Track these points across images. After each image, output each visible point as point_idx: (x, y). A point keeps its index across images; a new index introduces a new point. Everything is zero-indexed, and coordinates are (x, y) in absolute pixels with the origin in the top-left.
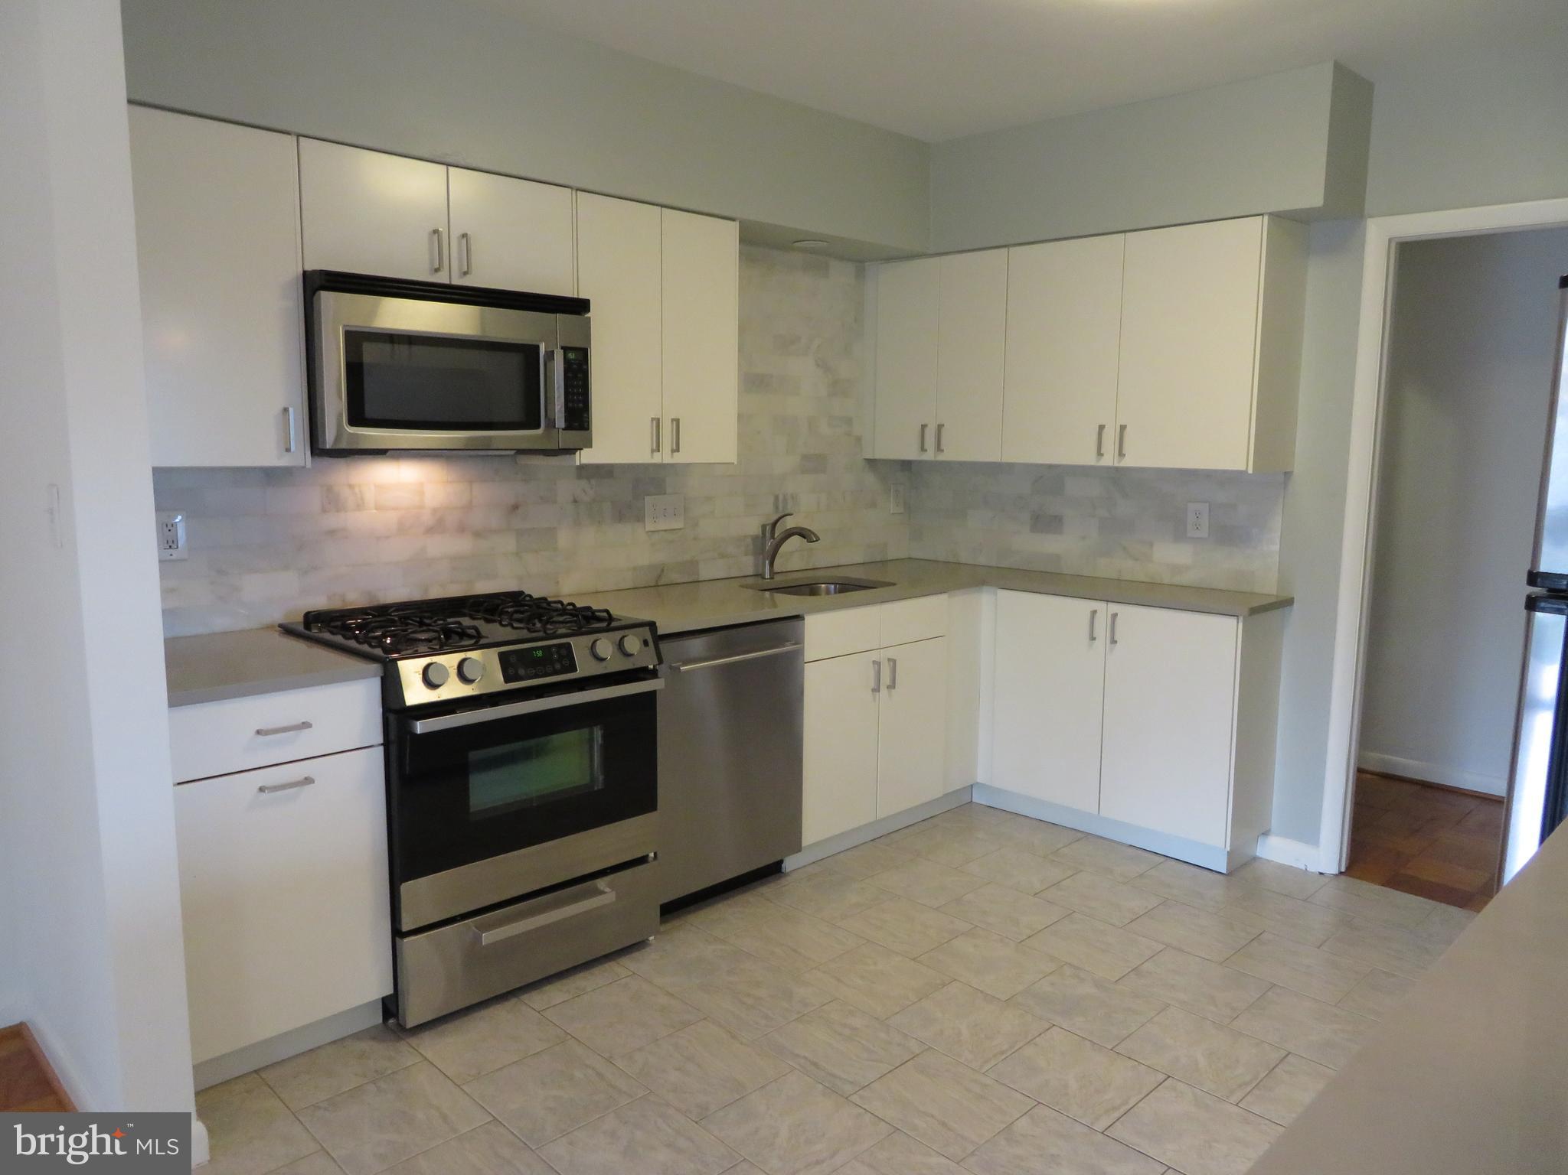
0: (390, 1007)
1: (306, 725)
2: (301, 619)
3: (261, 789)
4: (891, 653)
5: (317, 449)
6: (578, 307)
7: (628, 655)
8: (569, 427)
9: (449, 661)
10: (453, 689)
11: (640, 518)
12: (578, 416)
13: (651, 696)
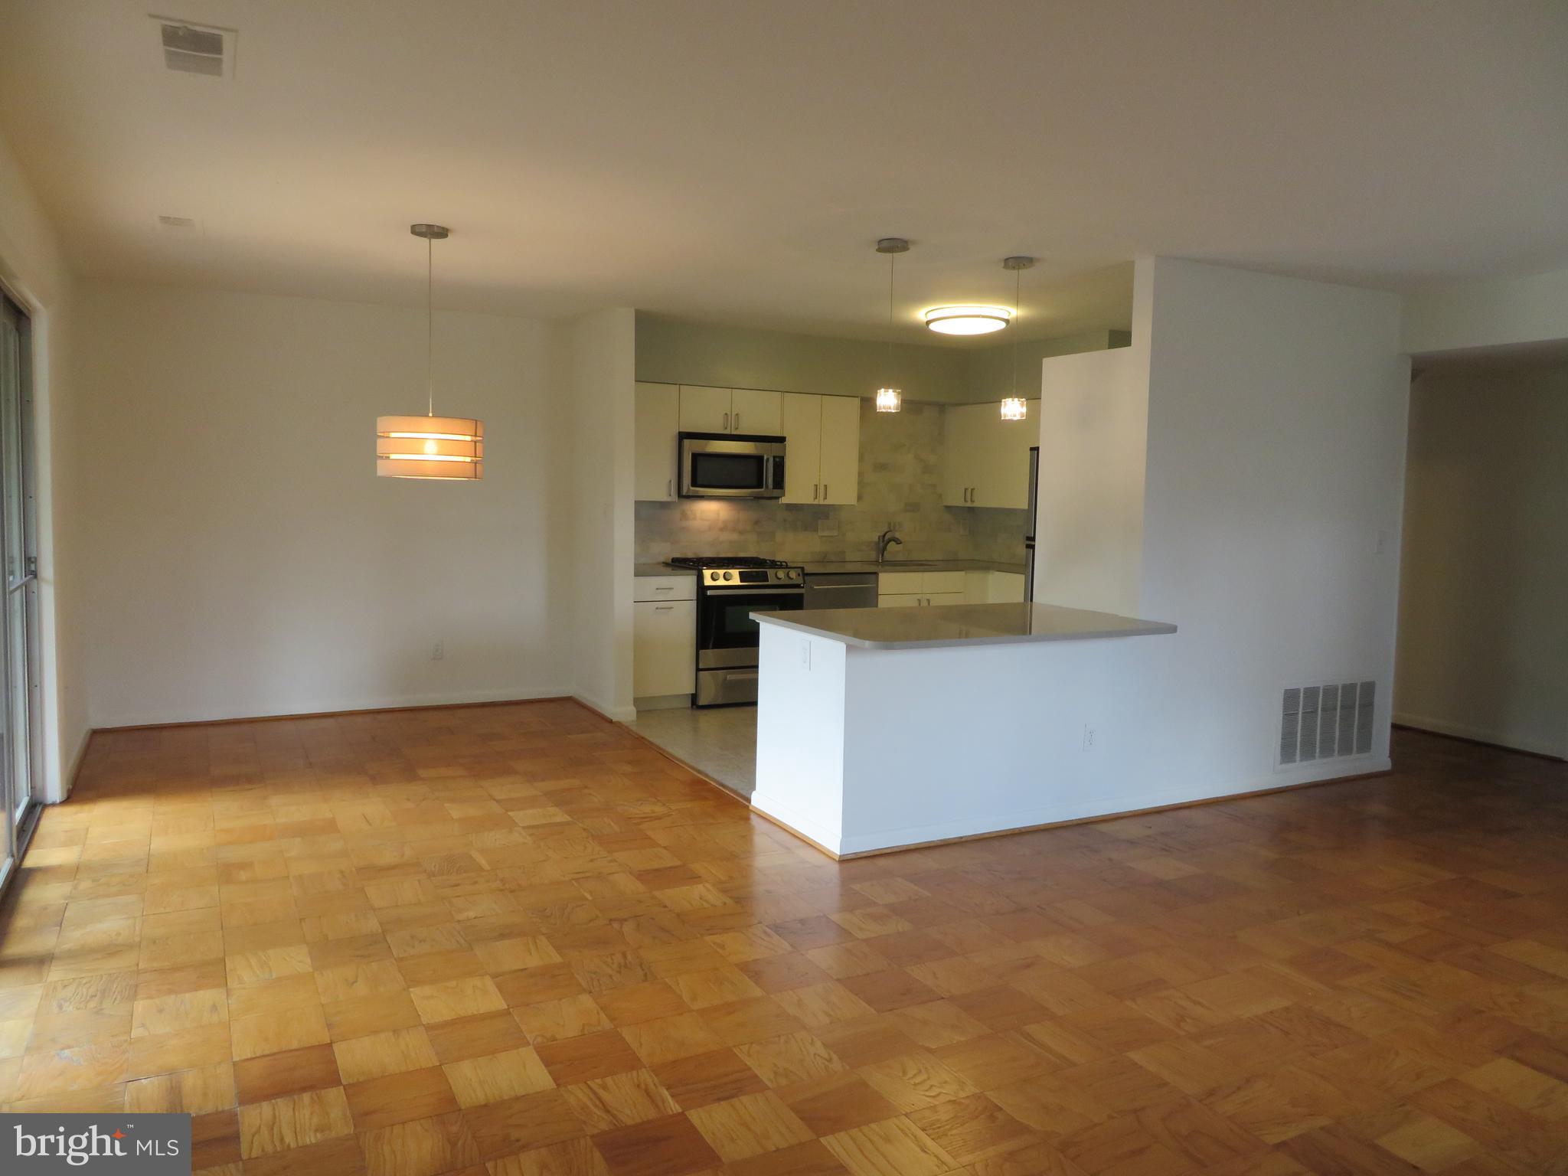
0: (694, 698)
1: (671, 589)
2: (670, 561)
3: (657, 608)
4: (928, 596)
5: (680, 495)
6: (781, 440)
7: (790, 578)
8: (774, 488)
9: (721, 572)
10: (721, 582)
11: (816, 530)
12: (779, 483)
13: (801, 596)
